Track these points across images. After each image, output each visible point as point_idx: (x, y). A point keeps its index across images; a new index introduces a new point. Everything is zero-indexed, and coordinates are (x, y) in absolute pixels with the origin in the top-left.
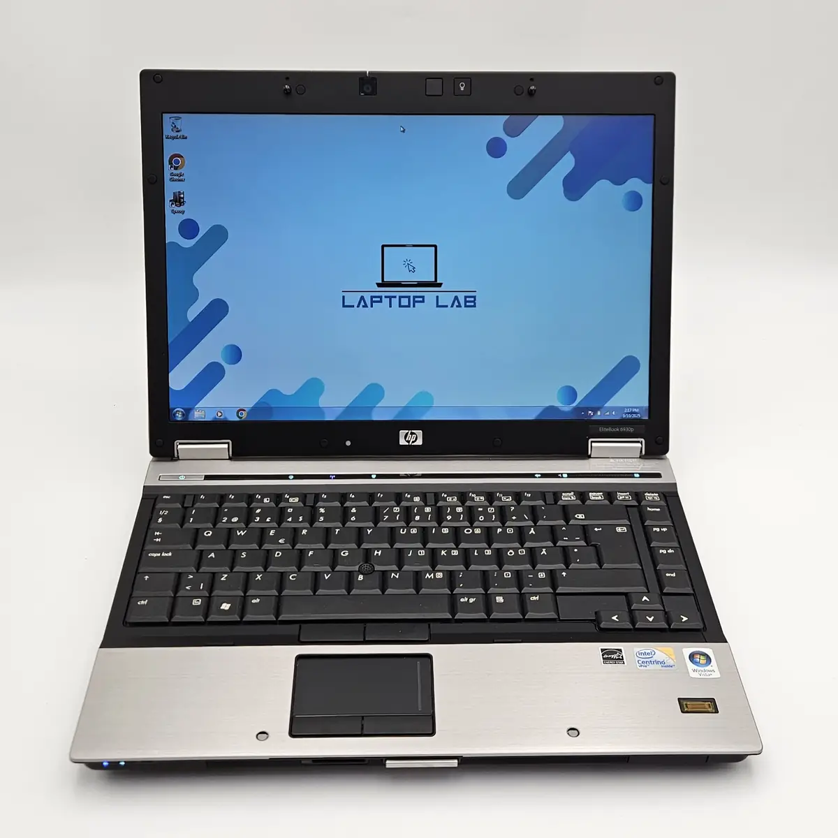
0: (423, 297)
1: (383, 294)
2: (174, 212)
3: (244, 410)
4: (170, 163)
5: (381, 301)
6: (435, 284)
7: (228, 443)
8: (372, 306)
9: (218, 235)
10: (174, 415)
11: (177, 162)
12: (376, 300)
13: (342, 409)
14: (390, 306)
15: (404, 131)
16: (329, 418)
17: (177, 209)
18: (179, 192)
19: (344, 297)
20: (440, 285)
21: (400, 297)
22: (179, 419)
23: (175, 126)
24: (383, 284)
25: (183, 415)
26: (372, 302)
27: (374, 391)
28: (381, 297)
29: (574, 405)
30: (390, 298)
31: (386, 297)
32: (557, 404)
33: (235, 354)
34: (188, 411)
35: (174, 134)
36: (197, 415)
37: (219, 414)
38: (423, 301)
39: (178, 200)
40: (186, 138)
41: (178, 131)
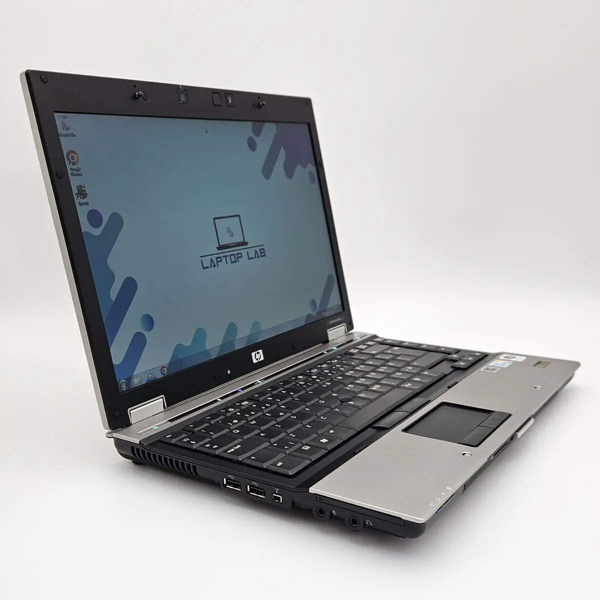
0: (241, 254)
1: (221, 255)
2: (81, 204)
3: (165, 367)
4: (68, 159)
5: (221, 261)
6: (244, 243)
7: (162, 398)
8: (218, 266)
9: (116, 222)
10: (121, 385)
11: (73, 158)
12: (219, 260)
13: (219, 348)
14: (227, 264)
15: (206, 132)
16: (214, 356)
17: (82, 201)
18: (80, 186)
19: (202, 261)
20: (246, 244)
21: (231, 255)
22: (125, 389)
23: (64, 125)
24: (220, 248)
25: (126, 385)
26: (217, 262)
27: (232, 329)
28: (220, 257)
29: (317, 311)
30: (225, 257)
31: (224, 257)
32: (311, 312)
33: (149, 322)
34: (129, 380)
35: (66, 132)
36: (136, 382)
37: (150, 376)
38: (241, 257)
39: (82, 193)
40: (75, 136)
41: (67, 130)
